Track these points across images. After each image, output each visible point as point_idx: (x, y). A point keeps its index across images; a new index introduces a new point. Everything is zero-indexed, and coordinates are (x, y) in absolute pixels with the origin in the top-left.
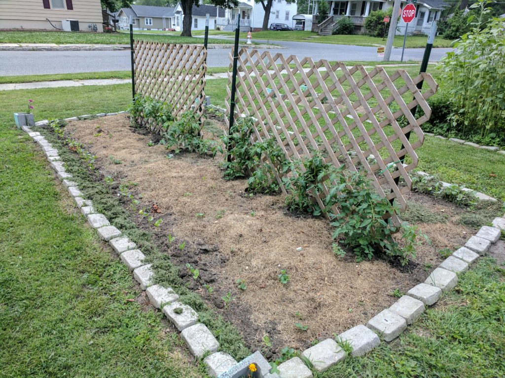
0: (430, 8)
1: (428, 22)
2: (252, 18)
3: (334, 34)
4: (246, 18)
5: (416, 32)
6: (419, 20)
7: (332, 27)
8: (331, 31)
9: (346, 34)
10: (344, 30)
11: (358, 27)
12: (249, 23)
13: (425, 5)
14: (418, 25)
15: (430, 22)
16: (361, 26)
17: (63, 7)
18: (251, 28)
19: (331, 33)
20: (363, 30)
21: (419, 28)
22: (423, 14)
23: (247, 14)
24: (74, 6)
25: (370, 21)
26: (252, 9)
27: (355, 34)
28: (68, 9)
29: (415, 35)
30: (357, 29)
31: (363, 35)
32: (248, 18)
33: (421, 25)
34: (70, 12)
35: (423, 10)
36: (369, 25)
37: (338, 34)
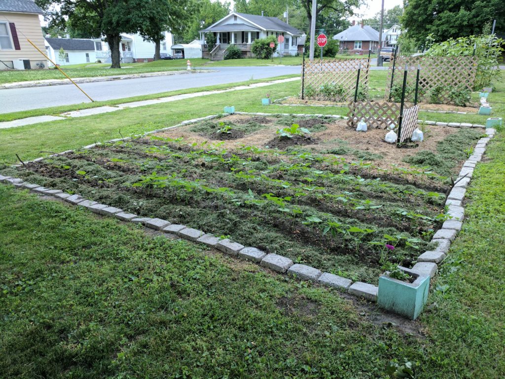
0: (293, 35)
1: (292, 45)
2: (133, 49)
3: (226, 59)
4: (127, 50)
5: (285, 54)
6: (285, 45)
7: (223, 53)
8: (223, 57)
9: (236, 58)
10: (234, 55)
11: (245, 53)
12: (132, 54)
13: (288, 32)
14: (285, 48)
15: (294, 46)
16: (246, 52)
17: (11, 47)
18: (134, 59)
19: (223, 58)
20: (248, 54)
21: (286, 50)
22: (287, 40)
23: (127, 47)
24: (21, 46)
25: (256, 47)
26: (132, 41)
27: (242, 58)
28: (16, 49)
29: (285, 56)
30: (244, 54)
31: (249, 58)
32: (129, 49)
33: (288, 48)
34: (18, 52)
35: (287, 36)
36: (256, 50)
37: (229, 59)
